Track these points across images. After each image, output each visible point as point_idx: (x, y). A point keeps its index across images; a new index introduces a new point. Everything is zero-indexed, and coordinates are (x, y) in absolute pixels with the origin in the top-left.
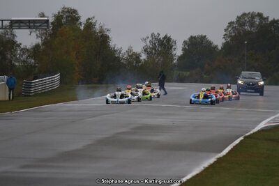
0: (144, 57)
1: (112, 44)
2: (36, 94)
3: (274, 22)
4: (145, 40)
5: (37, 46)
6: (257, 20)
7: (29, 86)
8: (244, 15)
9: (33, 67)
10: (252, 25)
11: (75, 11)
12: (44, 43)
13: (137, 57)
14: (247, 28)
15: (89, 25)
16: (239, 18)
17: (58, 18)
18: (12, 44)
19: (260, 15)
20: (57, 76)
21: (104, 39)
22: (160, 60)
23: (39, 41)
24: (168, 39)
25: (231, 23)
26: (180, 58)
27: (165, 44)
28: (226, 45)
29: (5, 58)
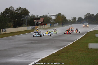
0: (71, 20)
1: (66, 18)
3: (92, 15)
4: (72, 18)
5: (55, 19)
6: (89, 14)
7: (54, 25)
8: (87, 14)
9: (54, 22)
10: (88, 15)
12: (56, 18)
13: (70, 20)
14: (88, 16)
15: (63, 15)
16: (86, 14)
17: (58, 15)
18: (51, 19)
19: (90, 14)
20: (58, 23)
21: (65, 18)
22: (74, 21)
23: (55, 18)
24: (75, 18)
25: (85, 15)
26: (77, 20)
28: (84, 18)
29: (50, 21)
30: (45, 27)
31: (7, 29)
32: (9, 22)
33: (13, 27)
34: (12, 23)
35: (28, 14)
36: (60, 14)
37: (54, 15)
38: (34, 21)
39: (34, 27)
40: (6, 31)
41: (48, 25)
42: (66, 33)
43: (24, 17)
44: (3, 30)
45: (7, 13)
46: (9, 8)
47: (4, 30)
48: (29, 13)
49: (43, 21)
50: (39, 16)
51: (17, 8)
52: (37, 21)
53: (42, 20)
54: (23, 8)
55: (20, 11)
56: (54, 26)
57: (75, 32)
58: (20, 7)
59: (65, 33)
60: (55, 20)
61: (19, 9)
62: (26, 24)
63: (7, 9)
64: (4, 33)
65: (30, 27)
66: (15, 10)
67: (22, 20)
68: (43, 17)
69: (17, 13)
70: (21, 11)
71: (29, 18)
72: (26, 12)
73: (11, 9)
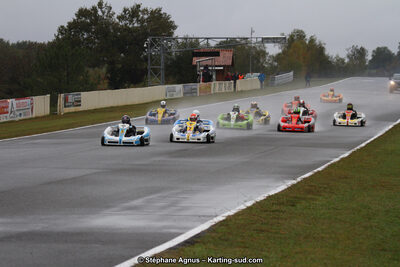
0: (347, 60)
1: (326, 53)
2: (278, 85)
4: (348, 50)
5: (279, 54)
7: (273, 80)
9: (276, 67)
11: (302, 31)
12: (284, 52)
13: (343, 60)
15: (312, 40)
17: (292, 36)
18: (264, 53)
20: (292, 73)
21: (321, 49)
22: (357, 62)
23: (280, 51)
24: (362, 49)
26: (370, 61)
27: (361, 53)
29: (259, 61)
30: (239, 88)
31: (84, 95)
32: (94, 66)
33: (106, 86)
34: (104, 70)
35: (171, 34)
36: (300, 35)
37: (274, 40)
38: (196, 60)
39: (192, 85)
40: (78, 103)
41: (252, 80)
42: (284, 128)
43: (152, 45)
44: (66, 100)
45: (86, 27)
46: (94, 9)
47: (71, 97)
48: (175, 27)
49: (229, 62)
50: (213, 43)
51: (125, 11)
52: (205, 63)
53: (226, 58)
54: (149, 10)
55: (138, 21)
56: (276, 82)
57: (341, 120)
58: (139, 6)
59: (282, 124)
60: (278, 58)
61: (135, 12)
62: (162, 73)
63: (82, 13)
64: (72, 109)
65: (179, 87)
66: (119, 18)
67: (146, 59)
68: (229, 44)
69: (126, 28)
70: (142, 21)
71: (174, 50)
72: (160, 24)
73: (100, 13)
